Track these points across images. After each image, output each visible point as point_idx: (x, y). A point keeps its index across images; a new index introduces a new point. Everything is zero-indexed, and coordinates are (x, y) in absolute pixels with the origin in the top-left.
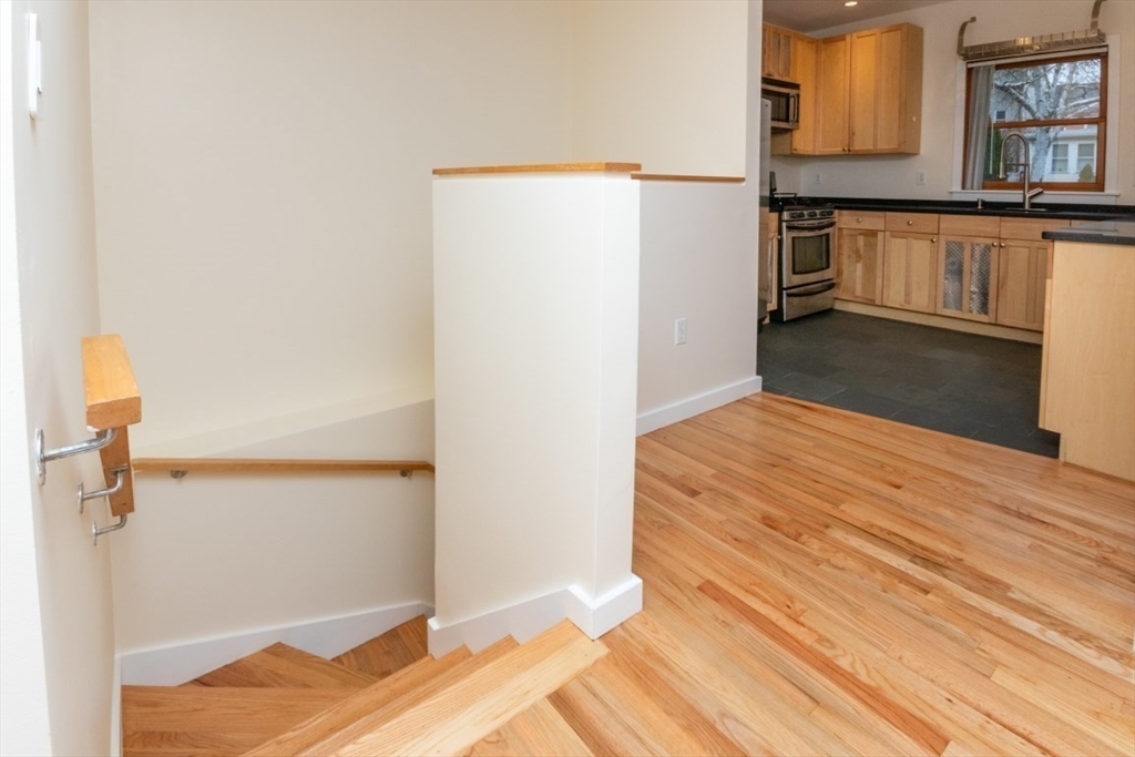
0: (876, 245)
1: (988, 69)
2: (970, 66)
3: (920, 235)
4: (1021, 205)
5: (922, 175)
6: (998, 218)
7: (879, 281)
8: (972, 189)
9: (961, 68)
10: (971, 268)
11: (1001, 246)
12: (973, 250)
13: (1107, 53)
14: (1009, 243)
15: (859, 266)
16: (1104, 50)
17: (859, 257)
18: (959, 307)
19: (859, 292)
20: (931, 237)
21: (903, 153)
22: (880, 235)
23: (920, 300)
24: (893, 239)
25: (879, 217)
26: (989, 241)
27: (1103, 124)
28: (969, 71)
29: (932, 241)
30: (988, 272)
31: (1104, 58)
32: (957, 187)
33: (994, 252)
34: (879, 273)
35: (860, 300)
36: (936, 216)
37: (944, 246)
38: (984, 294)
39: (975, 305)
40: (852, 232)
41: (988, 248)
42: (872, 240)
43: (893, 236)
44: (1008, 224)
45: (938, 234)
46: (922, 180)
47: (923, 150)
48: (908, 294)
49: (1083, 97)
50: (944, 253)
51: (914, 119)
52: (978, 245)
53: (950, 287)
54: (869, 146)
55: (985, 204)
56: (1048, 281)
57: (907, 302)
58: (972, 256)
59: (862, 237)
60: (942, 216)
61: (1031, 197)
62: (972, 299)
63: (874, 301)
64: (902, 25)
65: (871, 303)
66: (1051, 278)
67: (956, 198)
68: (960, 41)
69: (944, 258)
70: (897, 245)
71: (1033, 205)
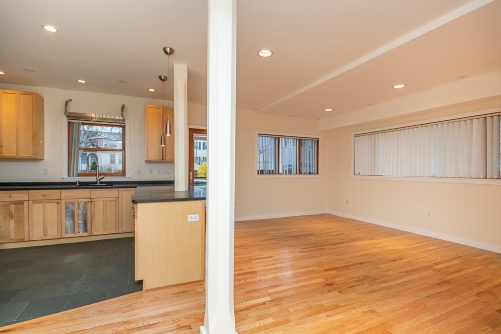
0: (23, 208)
1: (79, 123)
2: (69, 121)
3: (50, 201)
4: (96, 183)
5: (46, 170)
6: (90, 190)
7: (26, 228)
8: (73, 176)
9: (65, 121)
10: (78, 213)
11: (91, 201)
12: (78, 205)
13: (125, 126)
14: (95, 200)
15: (12, 222)
16: (124, 125)
17: (11, 216)
18: (74, 232)
19: (13, 236)
20: (57, 201)
21: (36, 158)
22: (26, 204)
23: (53, 233)
24: (34, 204)
25: (25, 193)
26: (86, 200)
27: (124, 152)
28: (69, 123)
29: (58, 203)
30: (86, 213)
31: (124, 127)
32: (66, 176)
33: (89, 204)
34: (26, 223)
35: (14, 241)
36: (59, 191)
37: (64, 204)
38: (85, 223)
39: (81, 230)
40: (6, 203)
41: (86, 203)
42: (21, 206)
43: (33, 203)
44: (94, 192)
45: (61, 199)
46: (46, 172)
47: (46, 157)
48: (45, 232)
49: (93, 136)
50: (65, 208)
51: (41, 142)
52: (81, 202)
53: (69, 223)
54: (13, 154)
55: (80, 183)
56: (136, 220)
57: (45, 235)
58: (78, 208)
59: (13, 205)
60: (62, 190)
61: (100, 179)
62: (79, 227)
63: (24, 239)
64: (32, 93)
65: (23, 241)
66: (137, 218)
67: (65, 181)
68: (66, 110)
69: (64, 210)
70: (37, 208)
71: (100, 183)
